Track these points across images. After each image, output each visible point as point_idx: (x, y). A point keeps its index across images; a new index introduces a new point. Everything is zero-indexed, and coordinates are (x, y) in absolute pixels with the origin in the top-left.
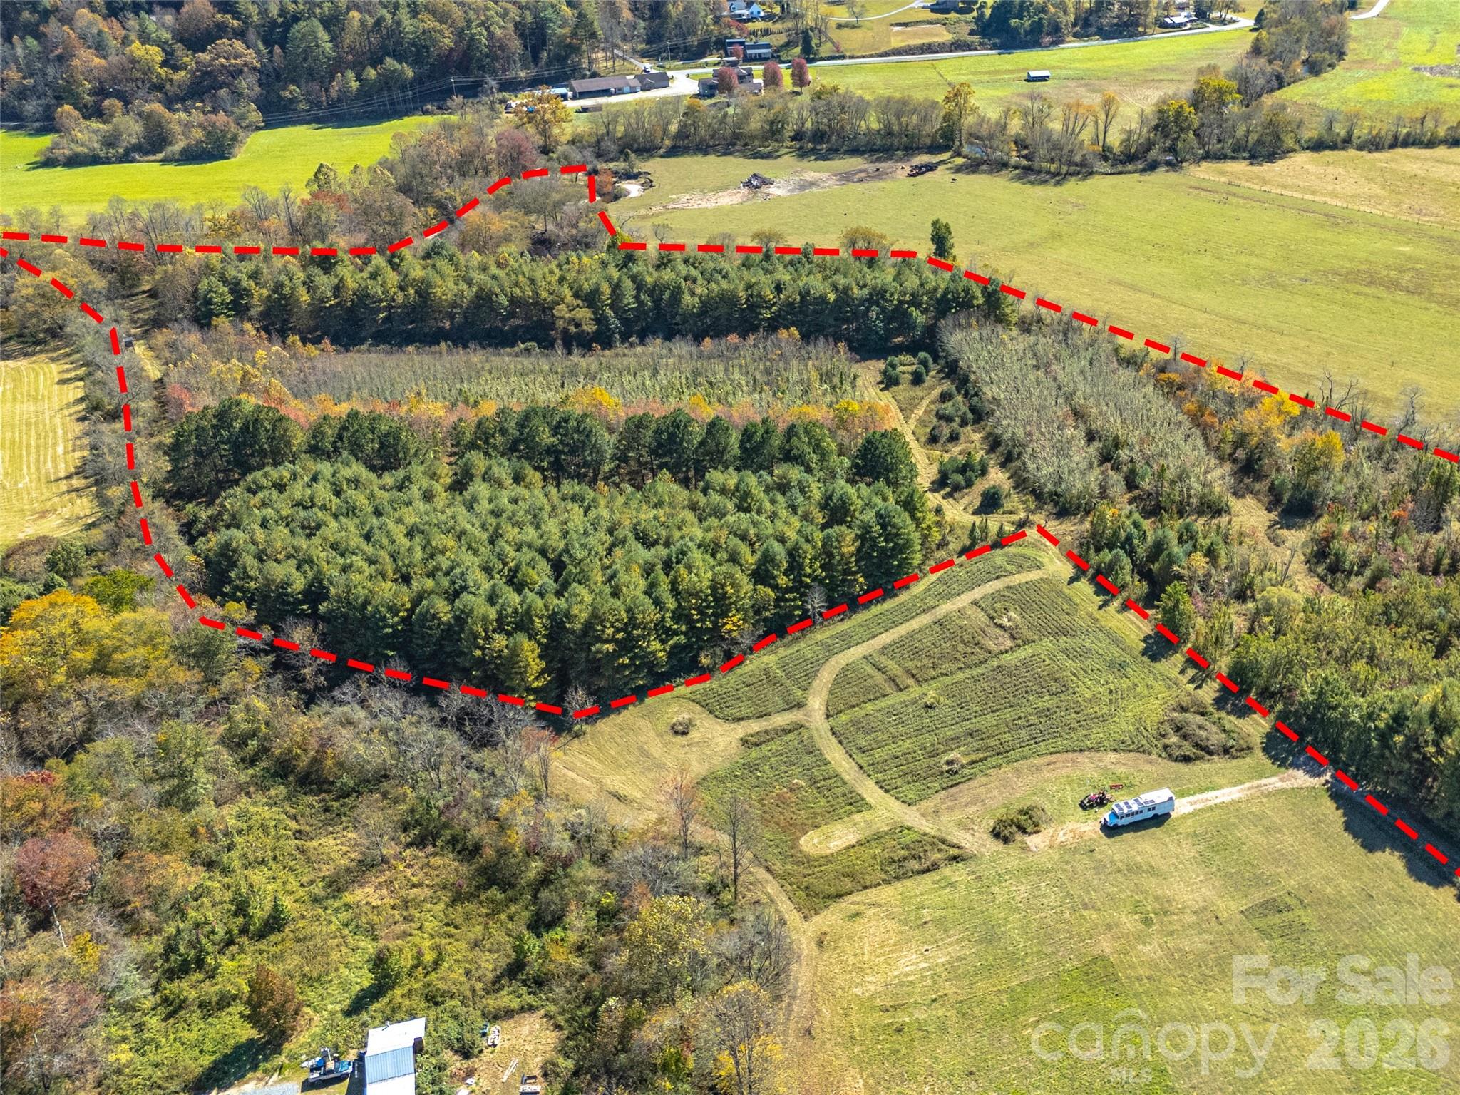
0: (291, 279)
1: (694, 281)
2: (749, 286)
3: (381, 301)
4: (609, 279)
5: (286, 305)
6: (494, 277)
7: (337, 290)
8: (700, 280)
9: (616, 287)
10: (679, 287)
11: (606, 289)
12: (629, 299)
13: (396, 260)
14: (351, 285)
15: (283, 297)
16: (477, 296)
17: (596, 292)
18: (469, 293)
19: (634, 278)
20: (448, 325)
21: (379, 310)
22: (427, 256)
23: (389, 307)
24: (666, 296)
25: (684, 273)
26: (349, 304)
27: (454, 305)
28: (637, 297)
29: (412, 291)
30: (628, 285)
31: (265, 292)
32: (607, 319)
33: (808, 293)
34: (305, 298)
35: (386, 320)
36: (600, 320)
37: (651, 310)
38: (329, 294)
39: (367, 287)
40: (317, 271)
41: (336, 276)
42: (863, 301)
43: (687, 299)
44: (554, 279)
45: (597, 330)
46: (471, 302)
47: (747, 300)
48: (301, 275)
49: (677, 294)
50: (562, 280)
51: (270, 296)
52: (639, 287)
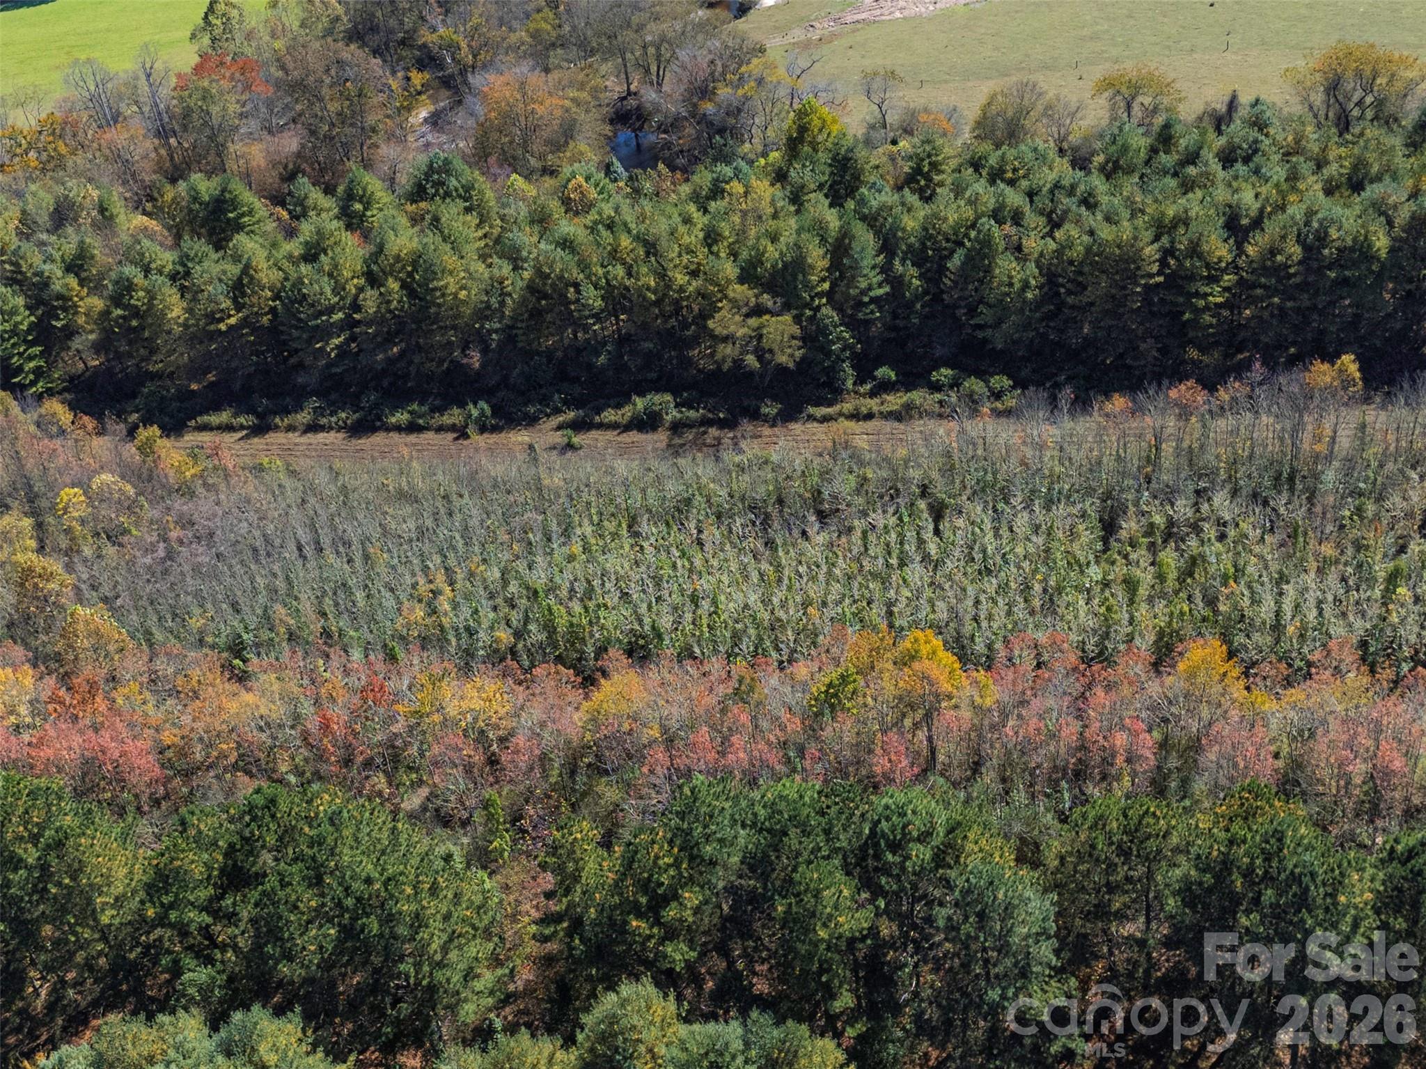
0: (147, 271)
1: (1017, 218)
2: (1162, 228)
3: (331, 310)
4: (819, 229)
5: (142, 328)
6: (566, 244)
7: (240, 288)
8: (1032, 219)
9: (840, 249)
10: (986, 243)
11: (817, 258)
12: (870, 280)
13: (358, 207)
14: (268, 275)
15: (136, 313)
16: (531, 288)
17: (796, 266)
18: (516, 283)
19: (871, 220)
20: (475, 359)
21: (325, 332)
22: (418, 193)
23: (349, 323)
24: (955, 262)
25: (989, 200)
26: (265, 320)
27: (484, 313)
28: (886, 269)
29: (393, 285)
30: (865, 241)
31: (97, 303)
32: (823, 331)
33: (1322, 237)
34: (175, 309)
35: (342, 351)
36: (813, 337)
37: (917, 297)
38: (226, 304)
39: (300, 281)
40: (200, 246)
41: (236, 259)
43: (1006, 266)
44: (693, 237)
45: (803, 359)
46: (523, 301)
47: (1163, 263)
48: (166, 258)
49: (981, 257)
50: (711, 238)
51: (106, 313)
52: (888, 246)
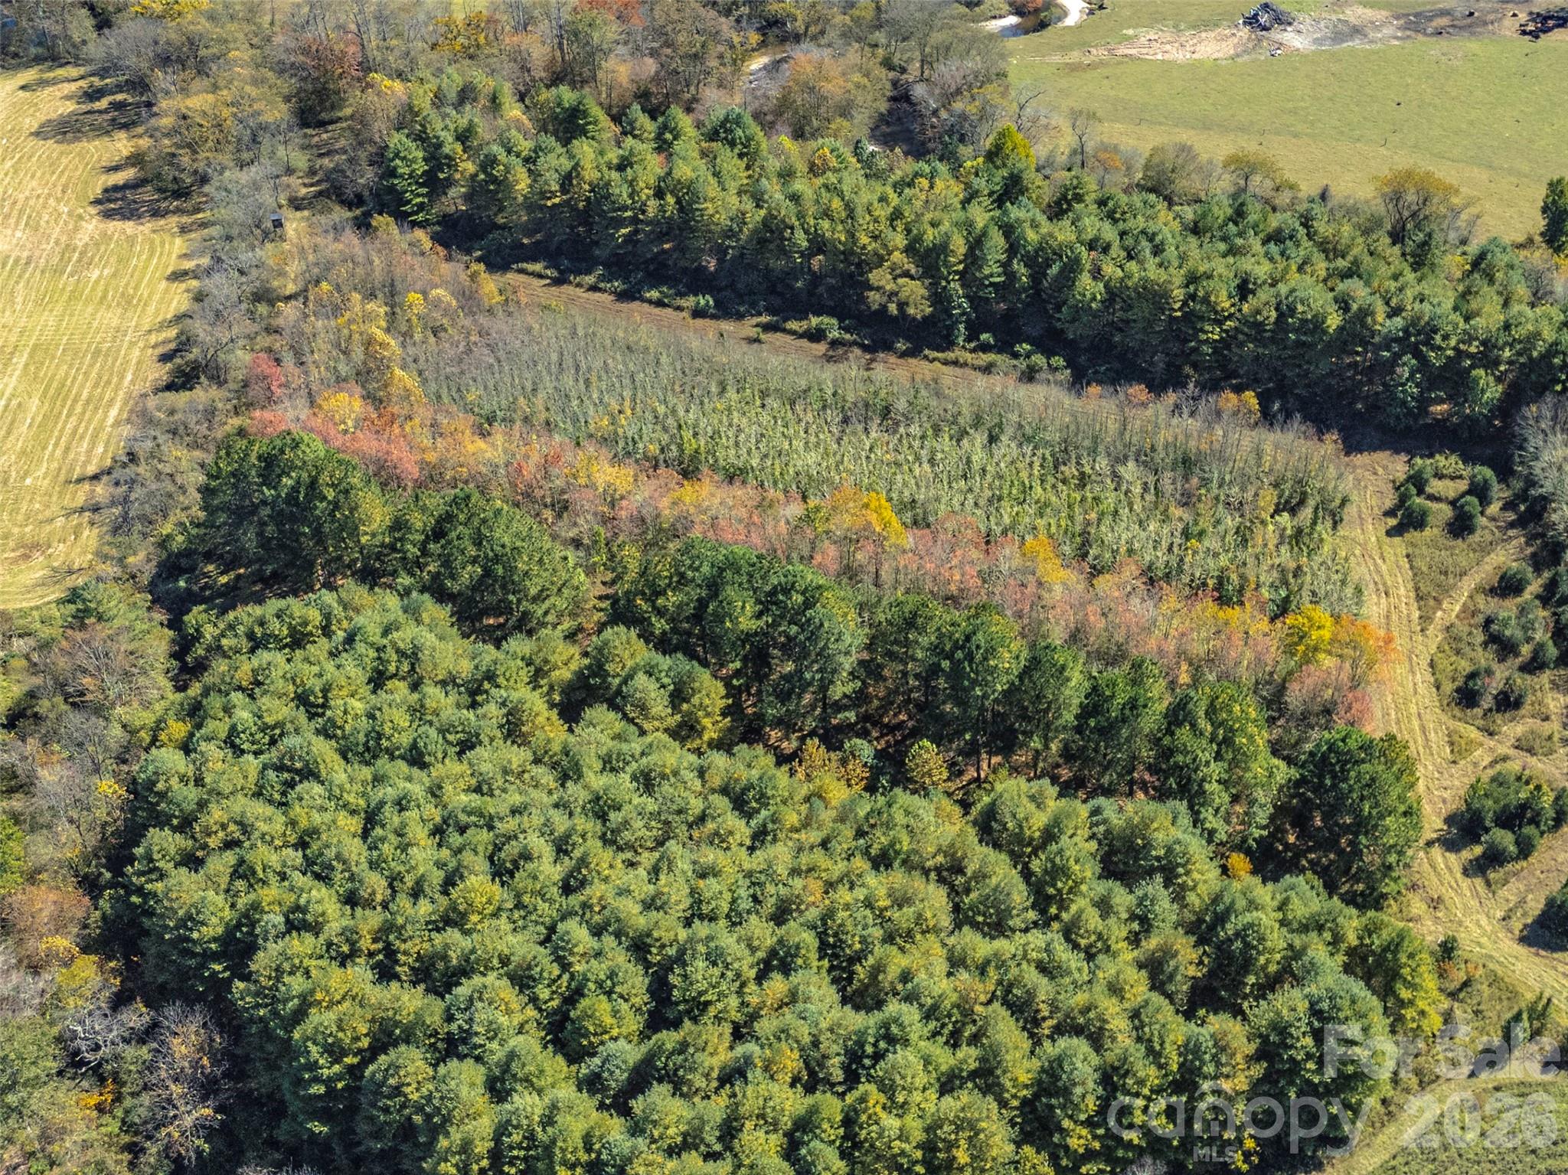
0: (509, 151)
1: (1106, 249)
2: (1192, 279)
3: (625, 208)
4: (969, 225)
5: (496, 192)
6: (795, 198)
7: (567, 181)
8: (1116, 251)
9: (976, 243)
10: (1077, 261)
11: (959, 245)
12: (992, 270)
13: (668, 136)
14: (590, 174)
15: (494, 180)
16: (766, 223)
17: (942, 249)
18: (755, 217)
19: (1008, 230)
20: (712, 265)
21: (620, 223)
22: (713, 136)
23: (635, 220)
24: (1054, 270)
25: (1090, 234)
26: (581, 205)
27: (729, 234)
28: (1006, 265)
29: (670, 199)
30: (997, 241)
31: (470, 167)
32: (950, 299)
33: (1292, 310)
34: (522, 183)
35: (628, 239)
36: (939, 298)
37: (1025, 290)
38: (555, 187)
39: (608, 184)
40: (550, 141)
41: (571, 157)
42: (1388, 342)
43: (1085, 281)
44: (882, 212)
45: (932, 315)
46: (755, 231)
47: (1185, 303)
48: (525, 146)
49: (1072, 268)
50: (896, 215)
51: (474, 176)
52: (1013, 248)
